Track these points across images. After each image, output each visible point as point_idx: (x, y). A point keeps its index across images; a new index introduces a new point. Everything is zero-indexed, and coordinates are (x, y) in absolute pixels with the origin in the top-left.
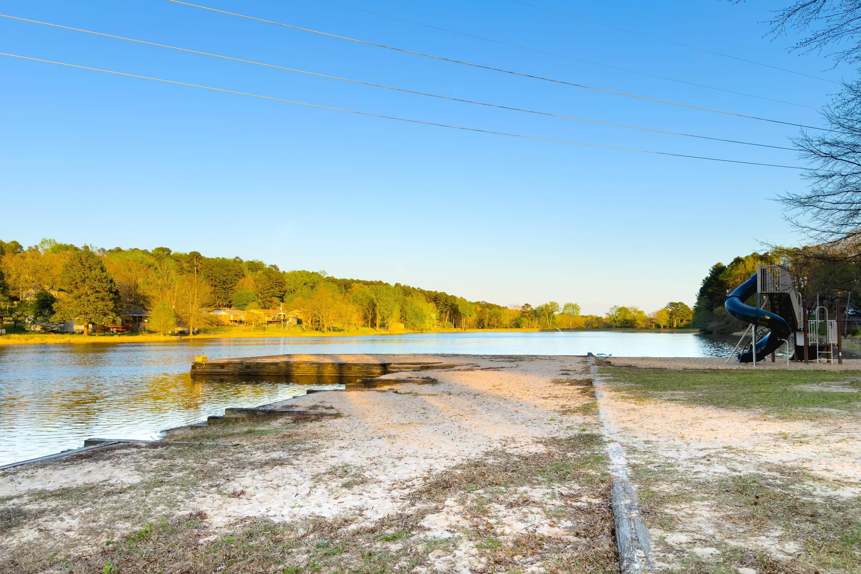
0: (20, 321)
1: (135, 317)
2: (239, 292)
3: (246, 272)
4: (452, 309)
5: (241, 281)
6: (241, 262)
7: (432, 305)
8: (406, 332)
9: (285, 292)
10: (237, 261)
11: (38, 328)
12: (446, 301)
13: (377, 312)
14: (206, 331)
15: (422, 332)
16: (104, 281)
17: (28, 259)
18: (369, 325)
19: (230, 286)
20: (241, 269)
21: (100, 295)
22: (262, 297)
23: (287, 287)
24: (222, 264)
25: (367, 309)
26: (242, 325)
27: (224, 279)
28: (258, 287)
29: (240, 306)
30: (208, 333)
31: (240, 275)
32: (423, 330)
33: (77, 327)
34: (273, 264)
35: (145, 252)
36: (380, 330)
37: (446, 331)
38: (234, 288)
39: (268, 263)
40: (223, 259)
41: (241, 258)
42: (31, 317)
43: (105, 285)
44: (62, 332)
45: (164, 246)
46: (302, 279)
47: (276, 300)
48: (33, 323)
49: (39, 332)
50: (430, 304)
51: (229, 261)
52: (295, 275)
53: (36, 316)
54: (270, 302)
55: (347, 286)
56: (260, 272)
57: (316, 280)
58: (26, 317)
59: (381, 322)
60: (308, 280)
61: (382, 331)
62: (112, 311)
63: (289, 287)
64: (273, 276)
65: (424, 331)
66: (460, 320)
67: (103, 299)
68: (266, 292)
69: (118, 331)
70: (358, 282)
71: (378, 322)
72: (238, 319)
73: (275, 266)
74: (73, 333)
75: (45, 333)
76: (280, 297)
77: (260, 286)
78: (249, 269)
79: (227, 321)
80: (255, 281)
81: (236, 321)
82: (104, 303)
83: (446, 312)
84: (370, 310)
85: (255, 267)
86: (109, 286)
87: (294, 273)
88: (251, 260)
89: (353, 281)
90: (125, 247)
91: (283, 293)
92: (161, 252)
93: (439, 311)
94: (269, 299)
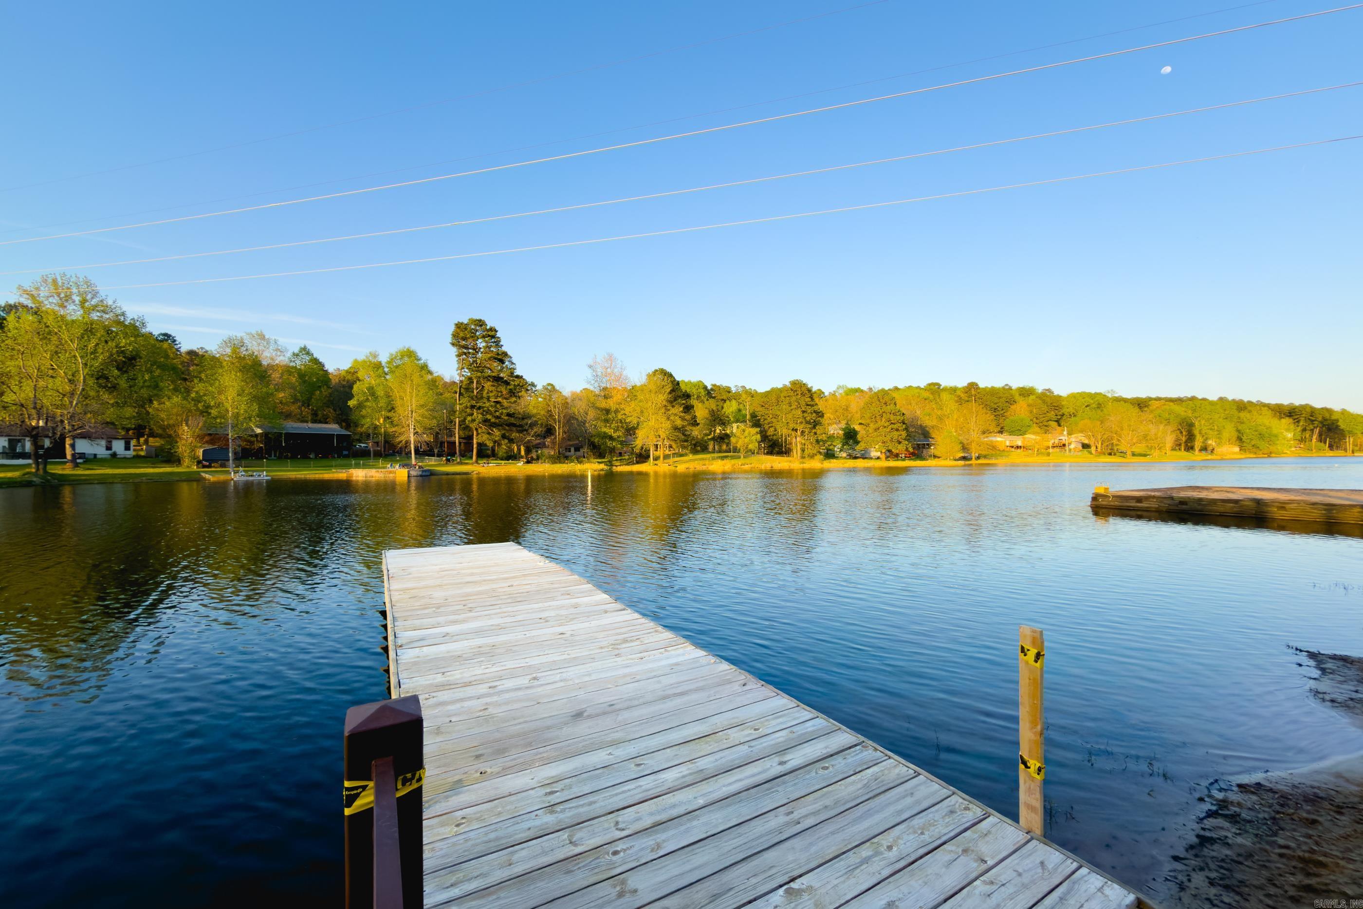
0: (830, 450)
1: (919, 444)
2: (1011, 418)
3: (1017, 397)
4: (1324, 425)
5: (1012, 407)
6: (1010, 389)
7: (1286, 421)
8: (1243, 456)
9: (1063, 415)
10: (1007, 389)
11: (844, 455)
12: (1311, 416)
13: (1196, 432)
14: (985, 457)
15: (1269, 456)
16: (898, 414)
17: (830, 401)
18: (1183, 448)
19: (1002, 412)
20: (1012, 396)
21: (895, 426)
22: (1037, 421)
23: (1065, 411)
24: (993, 392)
25: (1179, 429)
26: (1019, 451)
27: (995, 406)
28: (1031, 412)
29: (1013, 432)
30: (989, 459)
31: (1011, 401)
32: (1271, 453)
33: (874, 454)
34: (1047, 388)
35: (918, 387)
36: (1200, 454)
37: (1314, 455)
38: (1005, 414)
39: (1040, 388)
40: (992, 387)
41: (1011, 385)
42: (840, 446)
43: (898, 417)
44: (864, 457)
45: (934, 381)
46: (1083, 400)
47: (1054, 424)
48: (841, 451)
49: (845, 458)
50: (1283, 421)
51: (999, 389)
52: (1075, 397)
53: (843, 445)
54: (1046, 426)
55: (1141, 405)
56: (1032, 397)
57: (1101, 401)
58: (835, 446)
59: (1202, 445)
60: (1092, 402)
61: (1204, 456)
62: (905, 439)
63: (1068, 410)
64: (1048, 400)
65: (1273, 455)
66: (1340, 440)
67: (897, 430)
68: (1041, 416)
69: (906, 457)
70: (1158, 399)
71: (1198, 444)
72: (1015, 444)
73: (1049, 390)
74: (871, 458)
75: (850, 458)
76: (1056, 421)
77: (1035, 411)
78: (1020, 395)
79: (1002, 448)
80: (1029, 406)
81: (1012, 447)
82: (898, 433)
83: (1312, 430)
84: (1183, 430)
85: (1025, 392)
86: (902, 418)
87: (1073, 396)
88: (1021, 386)
89: (1150, 399)
90: (901, 386)
91: (1059, 417)
92: (932, 387)
93: (1299, 429)
94: (1046, 423)
